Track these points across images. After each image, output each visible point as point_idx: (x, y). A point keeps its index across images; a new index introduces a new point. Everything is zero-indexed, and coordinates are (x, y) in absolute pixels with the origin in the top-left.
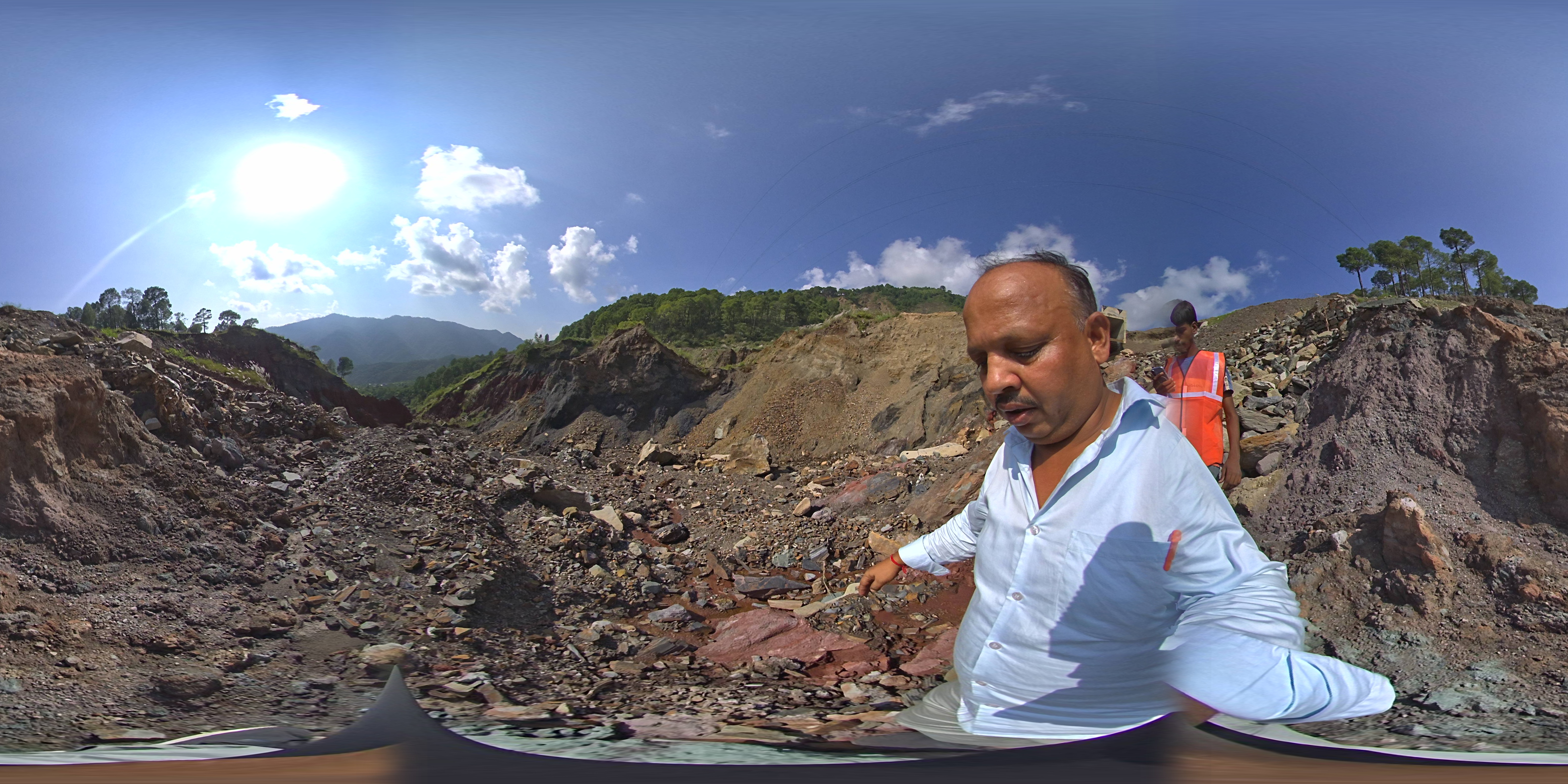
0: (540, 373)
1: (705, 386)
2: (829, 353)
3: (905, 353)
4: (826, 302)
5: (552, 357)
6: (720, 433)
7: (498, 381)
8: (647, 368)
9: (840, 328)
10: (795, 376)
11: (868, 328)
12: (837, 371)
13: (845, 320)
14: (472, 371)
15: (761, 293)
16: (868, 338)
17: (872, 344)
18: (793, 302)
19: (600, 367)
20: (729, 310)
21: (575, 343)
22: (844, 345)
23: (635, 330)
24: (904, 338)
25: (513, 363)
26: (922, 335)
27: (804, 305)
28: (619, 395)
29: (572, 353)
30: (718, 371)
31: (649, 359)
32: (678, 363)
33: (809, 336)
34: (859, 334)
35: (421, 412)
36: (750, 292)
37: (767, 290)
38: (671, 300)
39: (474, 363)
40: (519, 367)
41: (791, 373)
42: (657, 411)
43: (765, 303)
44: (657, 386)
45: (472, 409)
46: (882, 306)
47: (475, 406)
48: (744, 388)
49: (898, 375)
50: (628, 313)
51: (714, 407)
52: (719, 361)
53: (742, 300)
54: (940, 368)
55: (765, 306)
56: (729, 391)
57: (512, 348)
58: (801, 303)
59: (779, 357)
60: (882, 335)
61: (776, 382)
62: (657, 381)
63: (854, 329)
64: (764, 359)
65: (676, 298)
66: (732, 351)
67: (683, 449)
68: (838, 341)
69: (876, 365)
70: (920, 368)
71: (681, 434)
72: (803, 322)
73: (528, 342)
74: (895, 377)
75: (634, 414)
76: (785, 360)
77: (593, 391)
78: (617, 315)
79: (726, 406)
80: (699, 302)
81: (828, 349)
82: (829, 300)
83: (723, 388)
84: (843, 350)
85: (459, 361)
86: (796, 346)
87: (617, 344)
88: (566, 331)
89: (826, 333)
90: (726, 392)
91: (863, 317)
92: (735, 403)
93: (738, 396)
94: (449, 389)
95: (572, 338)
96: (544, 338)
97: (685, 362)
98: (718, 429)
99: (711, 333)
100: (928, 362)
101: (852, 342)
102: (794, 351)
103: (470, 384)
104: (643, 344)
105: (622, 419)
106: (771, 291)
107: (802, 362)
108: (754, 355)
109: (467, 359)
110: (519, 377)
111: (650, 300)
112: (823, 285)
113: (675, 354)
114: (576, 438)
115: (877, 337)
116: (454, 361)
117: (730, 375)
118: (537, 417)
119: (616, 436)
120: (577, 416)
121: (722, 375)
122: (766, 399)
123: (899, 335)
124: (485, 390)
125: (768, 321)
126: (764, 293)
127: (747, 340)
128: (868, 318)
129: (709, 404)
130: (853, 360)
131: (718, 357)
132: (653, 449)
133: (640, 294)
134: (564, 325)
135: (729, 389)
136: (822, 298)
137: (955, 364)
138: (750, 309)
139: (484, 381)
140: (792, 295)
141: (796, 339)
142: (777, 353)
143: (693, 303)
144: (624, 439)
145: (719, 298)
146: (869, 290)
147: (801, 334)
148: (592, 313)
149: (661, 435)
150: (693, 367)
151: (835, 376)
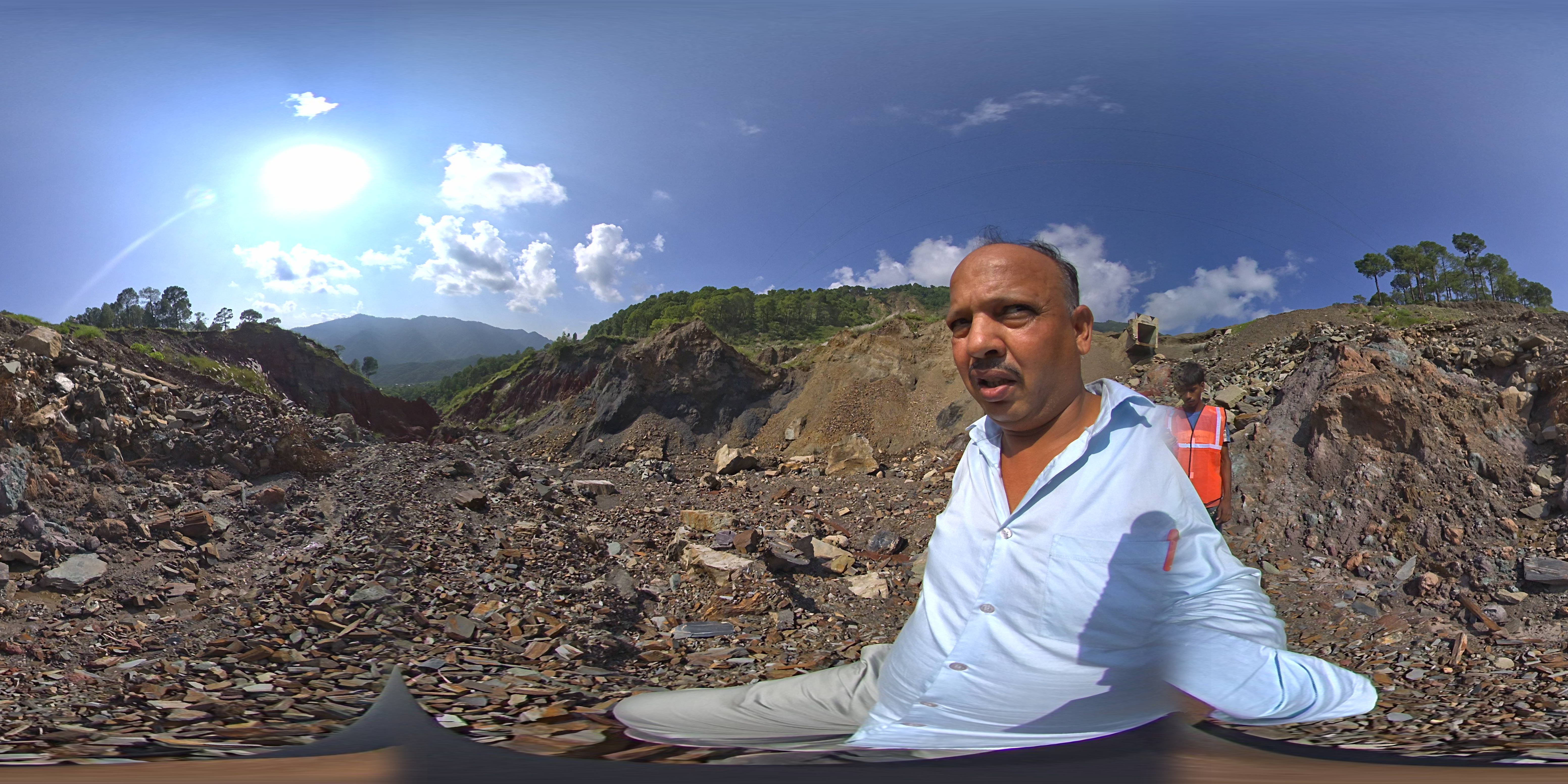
0: (573, 371)
1: (767, 386)
2: (885, 353)
4: (855, 301)
6: (791, 434)
7: (529, 380)
8: (707, 365)
9: (893, 329)
10: (855, 375)
11: (919, 330)
12: (894, 372)
13: (896, 321)
14: (499, 370)
15: (790, 291)
16: (921, 340)
17: (925, 345)
18: (825, 302)
19: (658, 363)
20: (762, 308)
22: (898, 346)
27: (835, 304)
28: (681, 395)
30: (779, 370)
31: (710, 356)
32: (738, 361)
33: (863, 336)
34: (912, 335)
36: (783, 291)
37: (795, 288)
38: (705, 298)
39: (501, 363)
41: (851, 373)
42: (721, 412)
43: (798, 302)
44: (719, 385)
45: (502, 410)
46: (910, 305)
47: (505, 407)
48: (807, 387)
50: (660, 311)
51: (778, 407)
53: (774, 298)
55: (798, 305)
56: (791, 391)
57: (539, 348)
58: (832, 301)
59: (836, 356)
60: (933, 336)
61: (837, 381)
63: (906, 331)
64: (820, 358)
65: (709, 297)
66: (773, 349)
68: (893, 342)
69: (930, 366)
71: (750, 435)
73: (556, 342)
76: (842, 360)
77: (651, 390)
78: (649, 313)
79: (790, 407)
80: (732, 300)
81: (884, 349)
82: (858, 299)
84: (898, 350)
85: (486, 361)
86: (851, 346)
87: (675, 339)
88: (594, 329)
89: (878, 334)
90: (789, 391)
91: (913, 318)
92: (800, 403)
93: (801, 395)
94: (477, 388)
95: (603, 336)
96: (572, 336)
97: (745, 359)
98: (788, 430)
99: (744, 332)
101: (906, 343)
102: (851, 350)
103: (500, 384)
104: (702, 339)
105: (685, 421)
106: (801, 290)
107: (860, 362)
108: (804, 353)
109: (494, 358)
110: (551, 376)
111: (683, 298)
113: (735, 352)
114: (638, 444)
115: (928, 338)
116: (481, 361)
117: (790, 374)
118: (588, 420)
119: (681, 441)
120: (635, 419)
121: (783, 374)
122: (831, 398)
124: (515, 390)
125: (800, 320)
126: (794, 292)
127: (782, 339)
128: (918, 319)
129: (772, 403)
130: (908, 360)
131: (758, 355)
133: (672, 292)
134: (593, 324)
135: (791, 388)
136: (850, 297)
138: (784, 307)
139: (514, 380)
140: (824, 296)
141: (851, 339)
142: (833, 352)
143: (726, 301)
144: (691, 444)
145: (751, 296)
146: (897, 289)
147: (855, 333)
149: (728, 438)
150: (753, 365)
151: (894, 375)
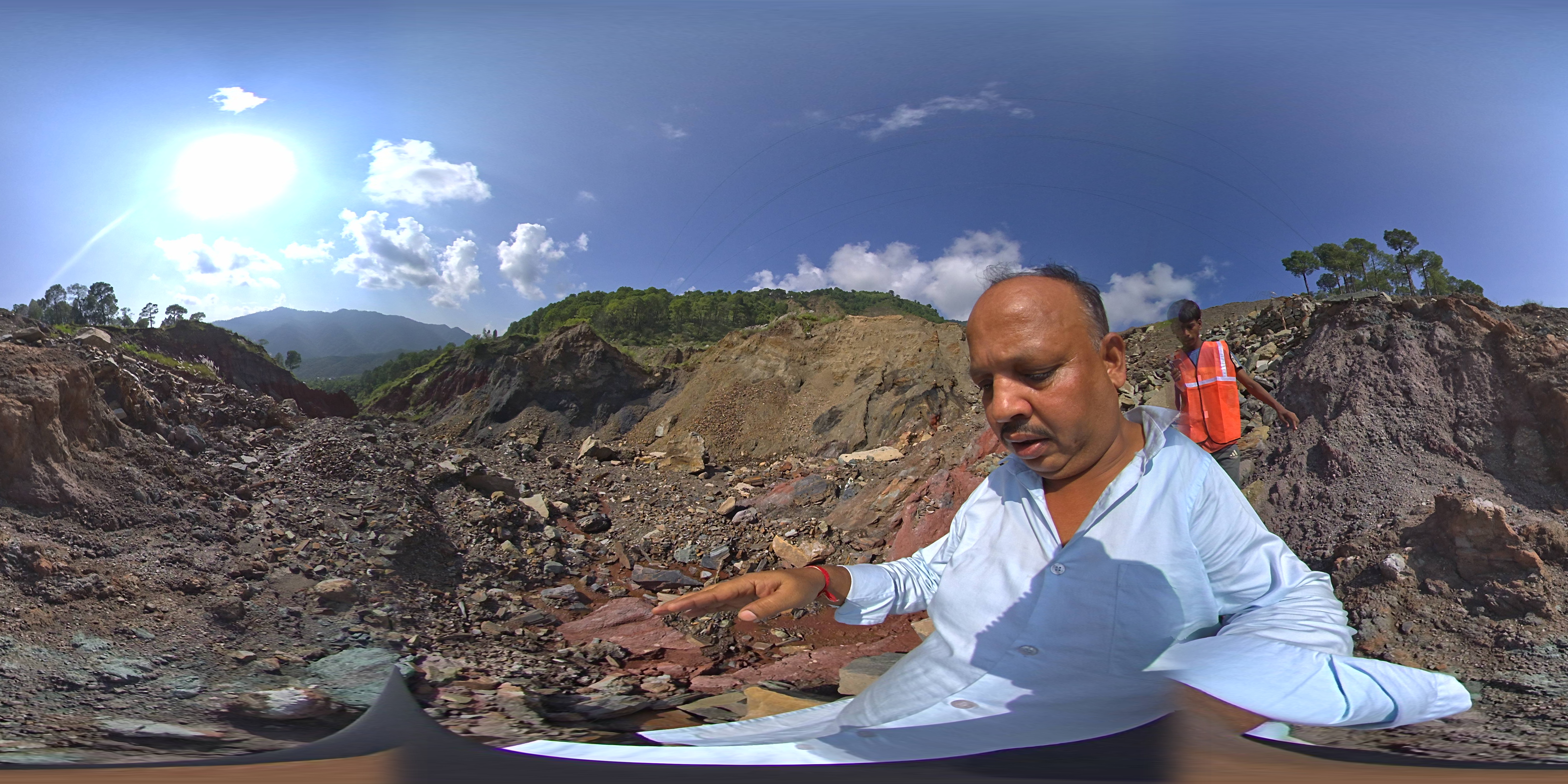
0: (487, 368)
1: (648, 384)
2: (774, 354)
3: (849, 355)
4: (774, 304)
5: (500, 353)
6: (661, 431)
7: (446, 375)
8: (590, 365)
9: (784, 330)
10: (739, 376)
11: (813, 330)
12: (780, 373)
13: (790, 321)
14: (420, 365)
15: (709, 293)
17: (817, 346)
18: (742, 304)
19: (544, 363)
20: (677, 310)
21: (522, 339)
22: (788, 347)
23: (579, 327)
24: (849, 341)
25: (461, 358)
26: (867, 338)
27: (752, 306)
28: (562, 391)
29: (519, 349)
30: (661, 370)
31: (592, 356)
32: (621, 361)
33: (754, 337)
34: (804, 336)
35: (367, 406)
36: (698, 293)
37: (715, 290)
38: (620, 299)
39: (422, 357)
40: (466, 362)
41: (734, 374)
42: (599, 408)
43: (713, 304)
44: (599, 383)
45: (420, 403)
46: (831, 310)
47: (423, 401)
48: (687, 386)
49: (842, 377)
50: (576, 310)
51: (656, 405)
52: (665, 360)
53: (690, 300)
54: (884, 371)
55: (713, 306)
56: (671, 390)
57: (460, 343)
58: (750, 304)
60: (827, 337)
62: (600, 378)
63: (798, 331)
64: (708, 358)
65: (624, 297)
66: (679, 350)
67: (623, 445)
68: (782, 343)
69: (820, 367)
70: (864, 370)
71: (622, 431)
72: (752, 323)
73: (476, 338)
74: (838, 380)
75: (576, 410)
77: (537, 387)
78: (565, 312)
79: (667, 405)
80: (647, 301)
81: (773, 350)
82: (778, 302)
83: (666, 387)
85: (407, 355)
86: (740, 347)
87: (561, 340)
88: (514, 327)
89: (770, 334)
90: (669, 390)
91: (808, 319)
92: (676, 402)
93: (681, 395)
94: (396, 383)
95: (519, 334)
96: (492, 333)
97: (628, 360)
98: (659, 427)
99: (659, 332)
100: (872, 365)
101: (796, 344)
102: (738, 351)
103: (418, 379)
104: (586, 341)
105: (564, 415)
106: (720, 292)
107: (745, 363)
108: (699, 354)
109: (415, 354)
110: (467, 372)
111: (598, 298)
112: (772, 287)
113: (619, 352)
114: (519, 432)
115: (821, 339)
116: (402, 355)
117: (673, 374)
118: (482, 411)
119: (558, 432)
120: (521, 411)
121: (665, 374)
122: (708, 398)
123: (844, 338)
124: (433, 385)
125: (716, 321)
126: (714, 293)
127: (694, 340)
128: (814, 320)
129: (651, 402)
130: (797, 362)
131: (664, 355)
132: (592, 445)
133: (588, 292)
134: (512, 321)
135: (672, 388)
136: (771, 300)
137: (900, 367)
138: (698, 308)
139: (431, 376)
140: (741, 297)
141: (741, 340)
142: (721, 353)
143: (640, 302)
144: (566, 434)
145: (668, 297)
146: (818, 293)
147: (746, 334)
148: (541, 309)
149: (602, 431)
150: (637, 365)
151: (778, 377)
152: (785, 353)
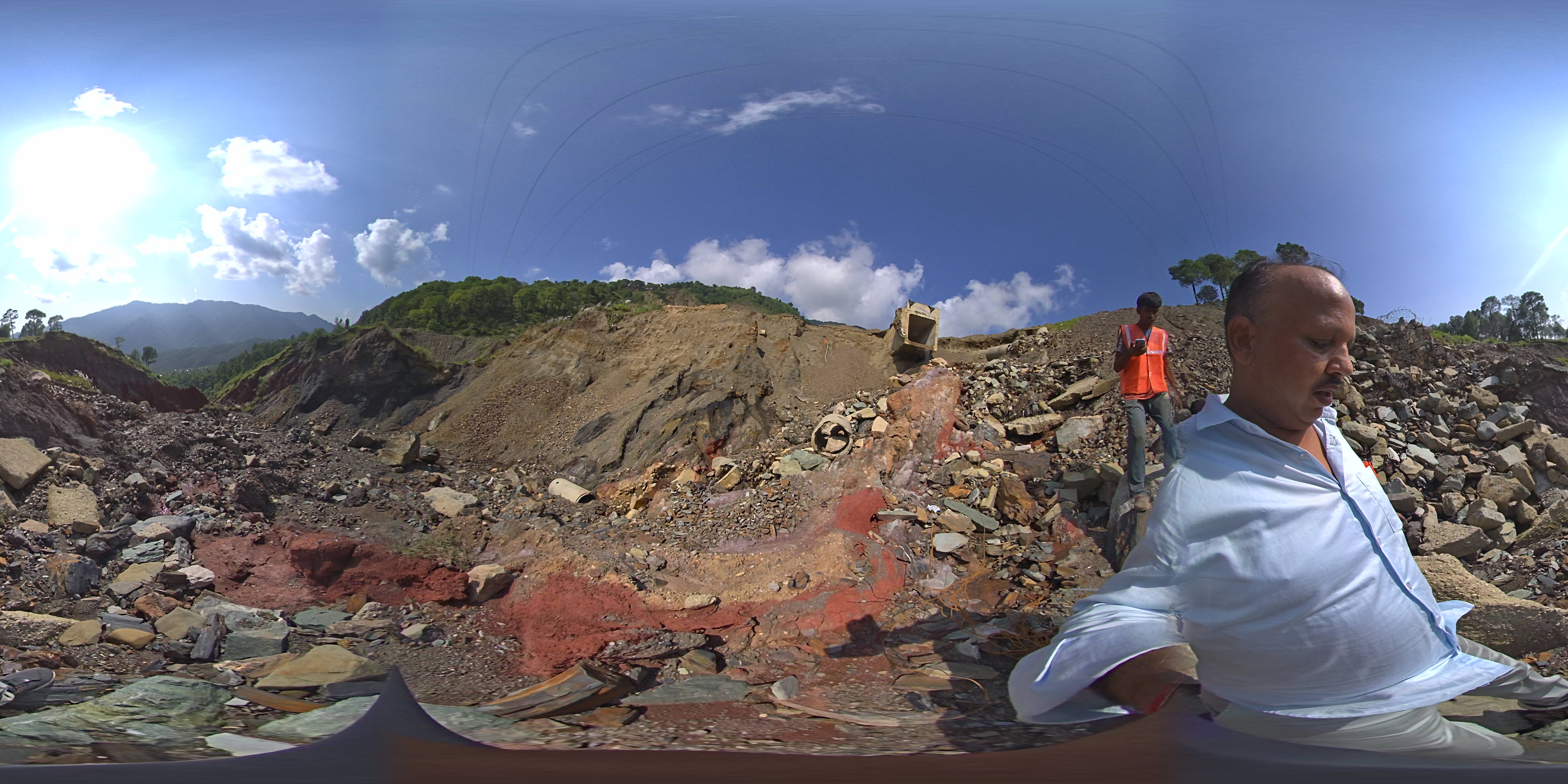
1: (436, 381)
2: (568, 349)
3: (653, 351)
6: (433, 424)
8: (382, 363)
9: (589, 323)
10: (525, 372)
11: (622, 322)
12: (569, 370)
13: (596, 313)
14: (269, 357)
16: (617, 333)
17: (620, 339)
22: (587, 341)
24: (657, 335)
26: (680, 330)
30: (451, 366)
31: (385, 355)
32: (413, 359)
33: (555, 330)
34: (608, 328)
36: (548, 283)
38: (465, 288)
41: (521, 370)
43: (559, 294)
44: (389, 380)
45: (265, 394)
48: (472, 383)
49: (638, 376)
51: (438, 401)
53: (538, 289)
56: (458, 386)
58: (601, 294)
59: (517, 352)
60: (633, 330)
61: (502, 378)
62: (391, 375)
64: (505, 353)
65: (469, 287)
68: (581, 337)
69: (619, 364)
74: (632, 380)
76: (522, 355)
77: (336, 383)
80: (495, 290)
81: (569, 344)
83: (453, 384)
84: (584, 345)
86: (538, 341)
89: (572, 326)
90: (454, 387)
92: (455, 399)
93: (463, 391)
97: (420, 358)
100: (676, 363)
101: (597, 337)
102: (534, 346)
103: (264, 371)
105: (355, 407)
107: (536, 358)
112: (629, 278)
113: (412, 351)
115: (627, 331)
117: (463, 370)
118: (293, 404)
120: (323, 403)
121: (455, 370)
122: (484, 396)
128: (623, 311)
130: (593, 358)
137: (704, 368)
138: (545, 298)
141: (540, 334)
142: (518, 348)
143: (488, 291)
145: (516, 286)
147: (547, 327)
150: (427, 361)
151: (567, 374)
152: (581, 348)
